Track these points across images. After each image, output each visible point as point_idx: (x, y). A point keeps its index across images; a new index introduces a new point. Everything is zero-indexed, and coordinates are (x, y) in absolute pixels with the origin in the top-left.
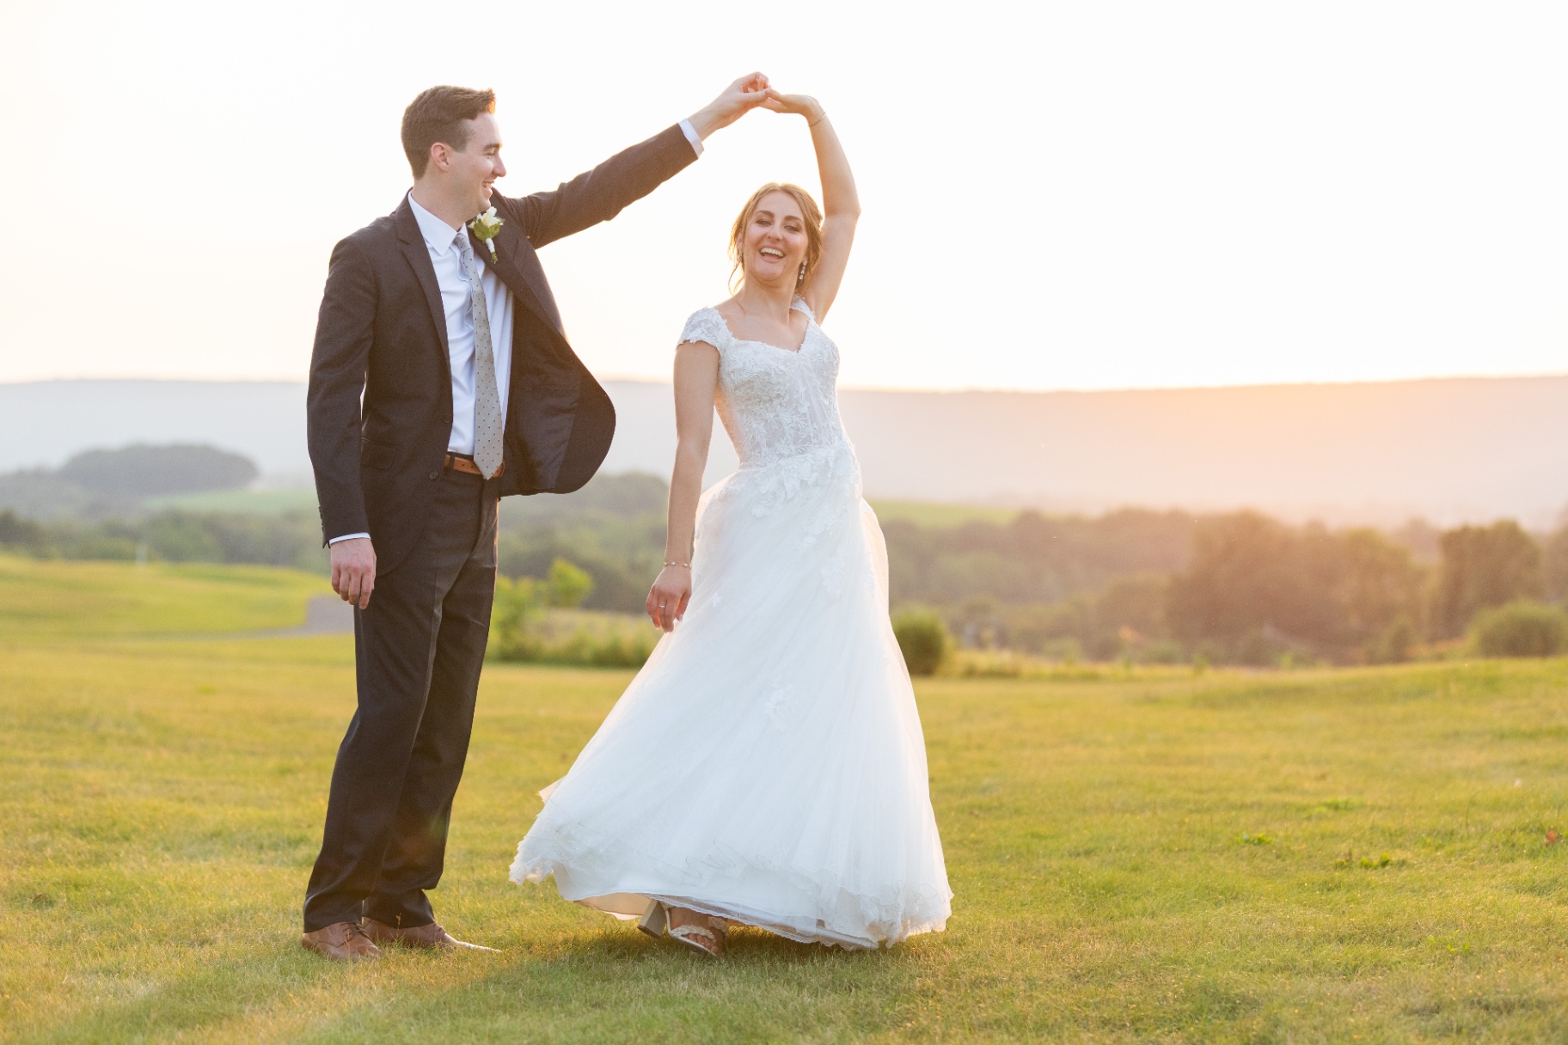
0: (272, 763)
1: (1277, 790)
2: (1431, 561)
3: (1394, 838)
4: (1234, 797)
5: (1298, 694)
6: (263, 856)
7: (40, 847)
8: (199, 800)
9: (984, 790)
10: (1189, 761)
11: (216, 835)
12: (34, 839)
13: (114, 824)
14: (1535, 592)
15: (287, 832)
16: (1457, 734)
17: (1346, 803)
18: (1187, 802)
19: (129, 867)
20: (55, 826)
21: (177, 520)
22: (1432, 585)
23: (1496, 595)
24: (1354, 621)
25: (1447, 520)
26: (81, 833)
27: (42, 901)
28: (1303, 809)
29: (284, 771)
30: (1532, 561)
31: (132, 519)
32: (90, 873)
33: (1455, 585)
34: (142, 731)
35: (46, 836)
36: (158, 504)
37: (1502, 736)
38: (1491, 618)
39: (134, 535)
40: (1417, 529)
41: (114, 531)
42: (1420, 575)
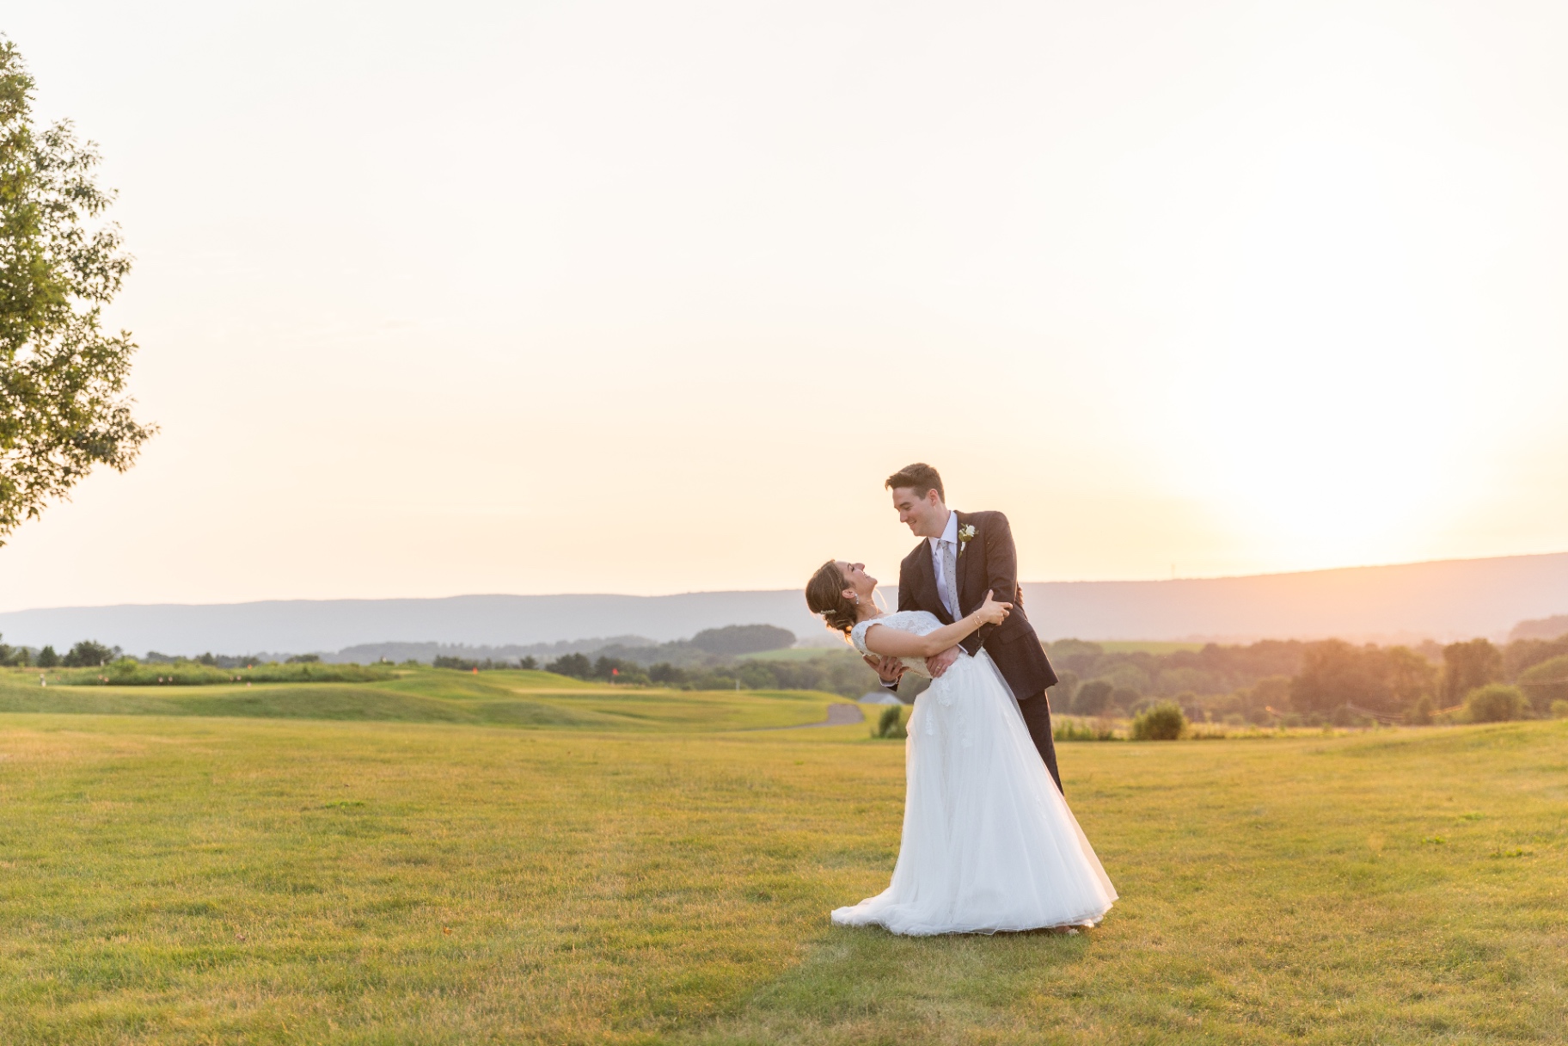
0: (852, 806)
1: (1428, 808)
2: (1439, 663)
3: (1518, 837)
4: (1406, 813)
5: (1402, 746)
6: (871, 865)
7: (750, 862)
8: (826, 831)
9: (1256, 813)
10: (1366, 791)
11: (842, 852)
12: (746, 858)
13: (787, 848)
14: (1499, 678)
15: (881, 849)
16: (1516, 769)
17: (1476, 815)
18: (1380, 817)
19: (802, 874)
20: (755, 850)
21: (755, 665)
22: (1441, 676)
23: (1478, 682)
24: (1397, 697)
25: (1446, 641)
26: (770, 853)
27: (764, 897)
28: (1450, 820)
29: (861, 811)
30: (1497, 660)
31: (729, 667)
32: (783, 878)
33: (1454, 675)
34: (775, 789)
35: (752, 856)
36: (743, 657)
37: (1543, 770)
38: (1475, 694)
39: (731, 675)
40: (1429, 645)
41: (721, 673)
42: (1434, 670)
